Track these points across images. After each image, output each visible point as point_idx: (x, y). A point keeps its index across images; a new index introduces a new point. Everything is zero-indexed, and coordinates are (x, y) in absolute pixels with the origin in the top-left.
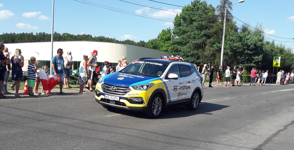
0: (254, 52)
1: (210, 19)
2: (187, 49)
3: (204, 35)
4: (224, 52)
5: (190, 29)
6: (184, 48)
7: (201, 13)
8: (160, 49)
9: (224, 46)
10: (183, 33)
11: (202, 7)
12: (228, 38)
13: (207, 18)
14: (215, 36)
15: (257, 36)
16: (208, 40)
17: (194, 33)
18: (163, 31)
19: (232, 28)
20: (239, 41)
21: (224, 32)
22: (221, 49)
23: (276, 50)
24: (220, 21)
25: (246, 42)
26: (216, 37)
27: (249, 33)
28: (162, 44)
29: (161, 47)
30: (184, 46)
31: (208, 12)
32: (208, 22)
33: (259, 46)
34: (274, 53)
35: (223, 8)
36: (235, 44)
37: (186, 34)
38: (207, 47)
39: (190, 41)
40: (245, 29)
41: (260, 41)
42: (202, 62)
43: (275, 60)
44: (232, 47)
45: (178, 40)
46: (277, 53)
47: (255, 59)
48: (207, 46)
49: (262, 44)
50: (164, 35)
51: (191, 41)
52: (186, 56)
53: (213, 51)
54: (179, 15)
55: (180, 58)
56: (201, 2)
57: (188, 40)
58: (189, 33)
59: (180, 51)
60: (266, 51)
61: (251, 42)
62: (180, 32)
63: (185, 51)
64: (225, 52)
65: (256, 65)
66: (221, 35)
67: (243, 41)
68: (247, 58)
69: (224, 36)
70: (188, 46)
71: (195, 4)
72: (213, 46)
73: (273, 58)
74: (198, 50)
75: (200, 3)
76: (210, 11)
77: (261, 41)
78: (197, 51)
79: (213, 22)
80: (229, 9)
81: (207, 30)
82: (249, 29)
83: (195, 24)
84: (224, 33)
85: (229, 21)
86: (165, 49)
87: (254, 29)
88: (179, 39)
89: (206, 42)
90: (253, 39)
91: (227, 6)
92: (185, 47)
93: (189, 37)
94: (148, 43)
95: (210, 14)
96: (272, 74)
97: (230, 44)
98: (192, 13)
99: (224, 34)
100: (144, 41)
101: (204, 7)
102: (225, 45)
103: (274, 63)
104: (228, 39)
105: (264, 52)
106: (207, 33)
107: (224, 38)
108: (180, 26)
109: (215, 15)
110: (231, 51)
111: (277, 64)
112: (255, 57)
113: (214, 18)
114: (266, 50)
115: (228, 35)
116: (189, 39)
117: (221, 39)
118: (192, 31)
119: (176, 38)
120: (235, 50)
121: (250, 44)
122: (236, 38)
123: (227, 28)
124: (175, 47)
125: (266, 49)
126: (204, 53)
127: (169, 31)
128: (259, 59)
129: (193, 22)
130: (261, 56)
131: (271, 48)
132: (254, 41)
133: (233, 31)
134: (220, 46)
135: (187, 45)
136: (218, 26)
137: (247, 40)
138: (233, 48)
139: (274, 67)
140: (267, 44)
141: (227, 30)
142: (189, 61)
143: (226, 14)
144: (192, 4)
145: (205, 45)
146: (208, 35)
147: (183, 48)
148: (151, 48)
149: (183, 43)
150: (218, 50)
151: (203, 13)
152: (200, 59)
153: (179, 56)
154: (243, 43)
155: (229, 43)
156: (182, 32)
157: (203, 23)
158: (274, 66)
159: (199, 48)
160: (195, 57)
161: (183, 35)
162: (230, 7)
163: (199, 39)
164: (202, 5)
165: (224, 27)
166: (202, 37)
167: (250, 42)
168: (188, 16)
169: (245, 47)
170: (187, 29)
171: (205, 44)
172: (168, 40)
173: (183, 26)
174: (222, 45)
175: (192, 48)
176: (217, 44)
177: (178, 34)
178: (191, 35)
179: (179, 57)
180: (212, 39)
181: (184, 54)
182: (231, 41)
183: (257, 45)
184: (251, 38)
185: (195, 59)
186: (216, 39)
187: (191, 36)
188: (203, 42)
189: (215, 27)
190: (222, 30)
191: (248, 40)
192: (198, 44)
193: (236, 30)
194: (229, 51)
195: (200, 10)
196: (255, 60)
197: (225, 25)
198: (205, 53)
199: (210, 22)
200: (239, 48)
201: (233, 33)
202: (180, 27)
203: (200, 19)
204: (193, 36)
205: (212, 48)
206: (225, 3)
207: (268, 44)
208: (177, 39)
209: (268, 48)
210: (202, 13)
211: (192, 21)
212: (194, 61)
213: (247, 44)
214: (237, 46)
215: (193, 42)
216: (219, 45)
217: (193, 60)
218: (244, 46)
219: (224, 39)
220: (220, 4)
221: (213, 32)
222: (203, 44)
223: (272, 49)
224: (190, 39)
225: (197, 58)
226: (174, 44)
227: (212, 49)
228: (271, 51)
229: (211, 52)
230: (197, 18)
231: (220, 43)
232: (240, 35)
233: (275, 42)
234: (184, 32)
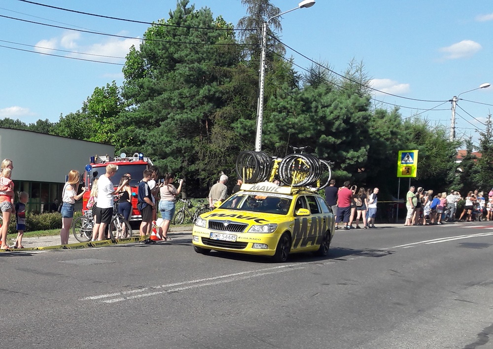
0: (344, 138)
1: (223, 54)
2: (162, 137)
3: (206, 97)
4: (263, 141)
5: (169, 85)
6: (154, 135)
7: (196, 40)
8: (90, 140)
9: (263, 124)
10: (149, 96)
11: (199, 23)
12: (271, 104)
13: (213, 53)
14: (237, 99)
15: (352, 97)
16: (218, 110)
17: (180, 94)
18: (98, 92)
19: (282, 77)
20: (303, 111)
21: (262, 87)
22: (254, 133)
23: (405, 132)
24: (249, 58)
25: (321, 114)
26: (240, 101)
27: (329, 90)
28: (94, 125)
29: (92, 133)
30: (152, 129)
31: (216, 38)
32: (217, 64)
33: (356, 122)
34: (398, 142)
35: (257, 23)
36: (292, 120)
37: (157, 98)
38: (216, 129)
39: (169, 114)
40: (316, 80)
41: (360, 110)
42: (204, 170)
43: (403, 159)
44: (285, 128)
45: (137, 113)
46: (408, 140)
47: (348, 159)
48: (216, 126)
49: (367, 118)
50: (99, 102)
51: (172, 114)
52: (160, 155)
53: (232, 139)
54: (138, 49)
55: (145, 160)
56: (195, 11)
57: (164, 112)
58: (165, 95)
59: (143, 142)
60: (378, 137)
61: (335, 112)
62: (142, 94)
63: (156, 142)
64: (266, 141)
65: (350, 175)
66: (253, 97)
67: (313, 110)
68: (326, 155)
69: (261, 99)
70: (166, 129)
71: (180, 18)
72: (233, 125)
73: (397, 154)
74: (191, 138)
75: (193, 15)
76: (220, 35)
77: (362, 108)
78: (189, 142)
79: (230, 65)
80: (272, 28)
81: (215, 83)
82: (329, 77)
83: (182, 69)
84: (261, 90)
85: (275, 57)
86: (104, 137)
87: (341, 79)
88: (139, 111)
89: (214, 117)
90: (341, 106)
91: (265, 18)
92: (156, 131)
93: (166, 105)
94: (59, 125)
95: (221, 40)
96: (393, 198)
97: (279, 120)
98: (173, 40)
99: (261, 93)
100: (47, 120)
101: (204, 23)
102: (266, 123)
103: (401, 167)
104: (272, 106)
105: (371, 139)
106: (215, 92)
107: (261, 102)
108: (142, 77)
109: (234, 44)
110: (281, 139)
111: (408, 170)
112: (348, 152)
113: (232, 51)
114: (378, 134)
115: (272, 97)
116: (167, 111)
117: (252, 106)
118: (175, 89)
119: (133, 109)
120: (293, 134)
121: (334, 119)
122: (293, 103)
123: (269, 77)
124: (129, 133)
125: (378, 130)
126: (208, 146)
127: (113, 91)
128: (358, 157)
129: (177, 64)
130: (363, 150)
131: (392, 126)
132: (344, 111)
133: (285, 85)
134: (252, 126)
135: (162, 127)
136: (243, 72)
137: (323, 107)
138: (287, 130)
139: (402, 178)
140: (378, 117)
141: (269, 84)
142: (169, 168)
143: (264, 39)
144: (172, 17)
145: (211, 124)
146: (219, 98)
147: (152, 133)
148: (66, 137)
149: (150, 121)
150: (245, 136)
151: (203, 41)
152: (197, 162)
153: (141, 155)
154: (313, 116)
155: (275, 116)
156: (148, 91)
157: (204, 66)
158: (399, 175)
159: (193, 132)
160: (184, 157)
161: (150, 101)
162: (275, 23)
163: (193, 108)
164: (198, 20)
165: (262, 74)
166: (202, 103)
167: (332, 112)
168: (163, 50)
169: (319, 128)
170: (161, 85)
171: (209, 121)
172: (109, 115)
173: (151, 77)
174: (256, 123)
175: (175, 132)
176: (242, 119)
177: (138, 98)
178: (172, 99)
179: (142, 158)
180: (228, 109)
181: (154, 150)
182: (280, 112)
183: (351, 121)
184: (336, 102)
185: (185, 164)
186: (239, 108)
187: (172, 102)
188: (206, 115)
189: (237, 77)
190: (256, 84)
191: (327, 107)
192: (191, 123)
193: (293, 82)
194: (275, 138)
195: (196, 33)
196: (348, 161)
197: (263, 68)
198: (212, 145)
199: (223, 64)
200: (302, 130)
201: (286, 91)
202: (141, 80)
203: (195, 57)
204: (176, 101)
205: (229, 132)
206: (261, 10)
207: (382, 117)
208: (135, 110)
209: (382, 127)
210: (199, 40)
211: (173, 62)
212: (181, 168)
213: (323, 118)
214: (297, 124)
215: (178, 117)
216: (249, 123)
217: (180, 165)
218: (317, 124)
219: (261, 105)
220: (249, 15)
221: (232, 89)
222: (204, 122)
223: (395, 129)
224: (169, 110)
225: (188, 160)
226: (126, 124)
227: (230, 134)
228: (390, 136)
229: (227, 144)
230: (188, 52)
231: (252, 116)
232: (306, 96)
233: (400, 111)
234: (153, 93)
